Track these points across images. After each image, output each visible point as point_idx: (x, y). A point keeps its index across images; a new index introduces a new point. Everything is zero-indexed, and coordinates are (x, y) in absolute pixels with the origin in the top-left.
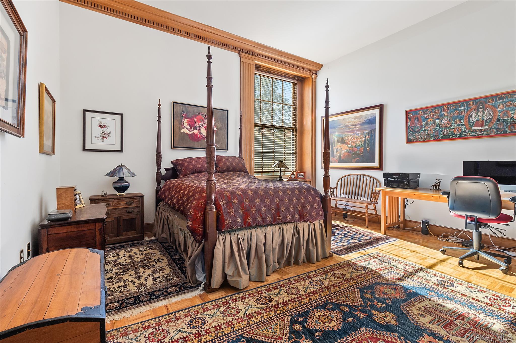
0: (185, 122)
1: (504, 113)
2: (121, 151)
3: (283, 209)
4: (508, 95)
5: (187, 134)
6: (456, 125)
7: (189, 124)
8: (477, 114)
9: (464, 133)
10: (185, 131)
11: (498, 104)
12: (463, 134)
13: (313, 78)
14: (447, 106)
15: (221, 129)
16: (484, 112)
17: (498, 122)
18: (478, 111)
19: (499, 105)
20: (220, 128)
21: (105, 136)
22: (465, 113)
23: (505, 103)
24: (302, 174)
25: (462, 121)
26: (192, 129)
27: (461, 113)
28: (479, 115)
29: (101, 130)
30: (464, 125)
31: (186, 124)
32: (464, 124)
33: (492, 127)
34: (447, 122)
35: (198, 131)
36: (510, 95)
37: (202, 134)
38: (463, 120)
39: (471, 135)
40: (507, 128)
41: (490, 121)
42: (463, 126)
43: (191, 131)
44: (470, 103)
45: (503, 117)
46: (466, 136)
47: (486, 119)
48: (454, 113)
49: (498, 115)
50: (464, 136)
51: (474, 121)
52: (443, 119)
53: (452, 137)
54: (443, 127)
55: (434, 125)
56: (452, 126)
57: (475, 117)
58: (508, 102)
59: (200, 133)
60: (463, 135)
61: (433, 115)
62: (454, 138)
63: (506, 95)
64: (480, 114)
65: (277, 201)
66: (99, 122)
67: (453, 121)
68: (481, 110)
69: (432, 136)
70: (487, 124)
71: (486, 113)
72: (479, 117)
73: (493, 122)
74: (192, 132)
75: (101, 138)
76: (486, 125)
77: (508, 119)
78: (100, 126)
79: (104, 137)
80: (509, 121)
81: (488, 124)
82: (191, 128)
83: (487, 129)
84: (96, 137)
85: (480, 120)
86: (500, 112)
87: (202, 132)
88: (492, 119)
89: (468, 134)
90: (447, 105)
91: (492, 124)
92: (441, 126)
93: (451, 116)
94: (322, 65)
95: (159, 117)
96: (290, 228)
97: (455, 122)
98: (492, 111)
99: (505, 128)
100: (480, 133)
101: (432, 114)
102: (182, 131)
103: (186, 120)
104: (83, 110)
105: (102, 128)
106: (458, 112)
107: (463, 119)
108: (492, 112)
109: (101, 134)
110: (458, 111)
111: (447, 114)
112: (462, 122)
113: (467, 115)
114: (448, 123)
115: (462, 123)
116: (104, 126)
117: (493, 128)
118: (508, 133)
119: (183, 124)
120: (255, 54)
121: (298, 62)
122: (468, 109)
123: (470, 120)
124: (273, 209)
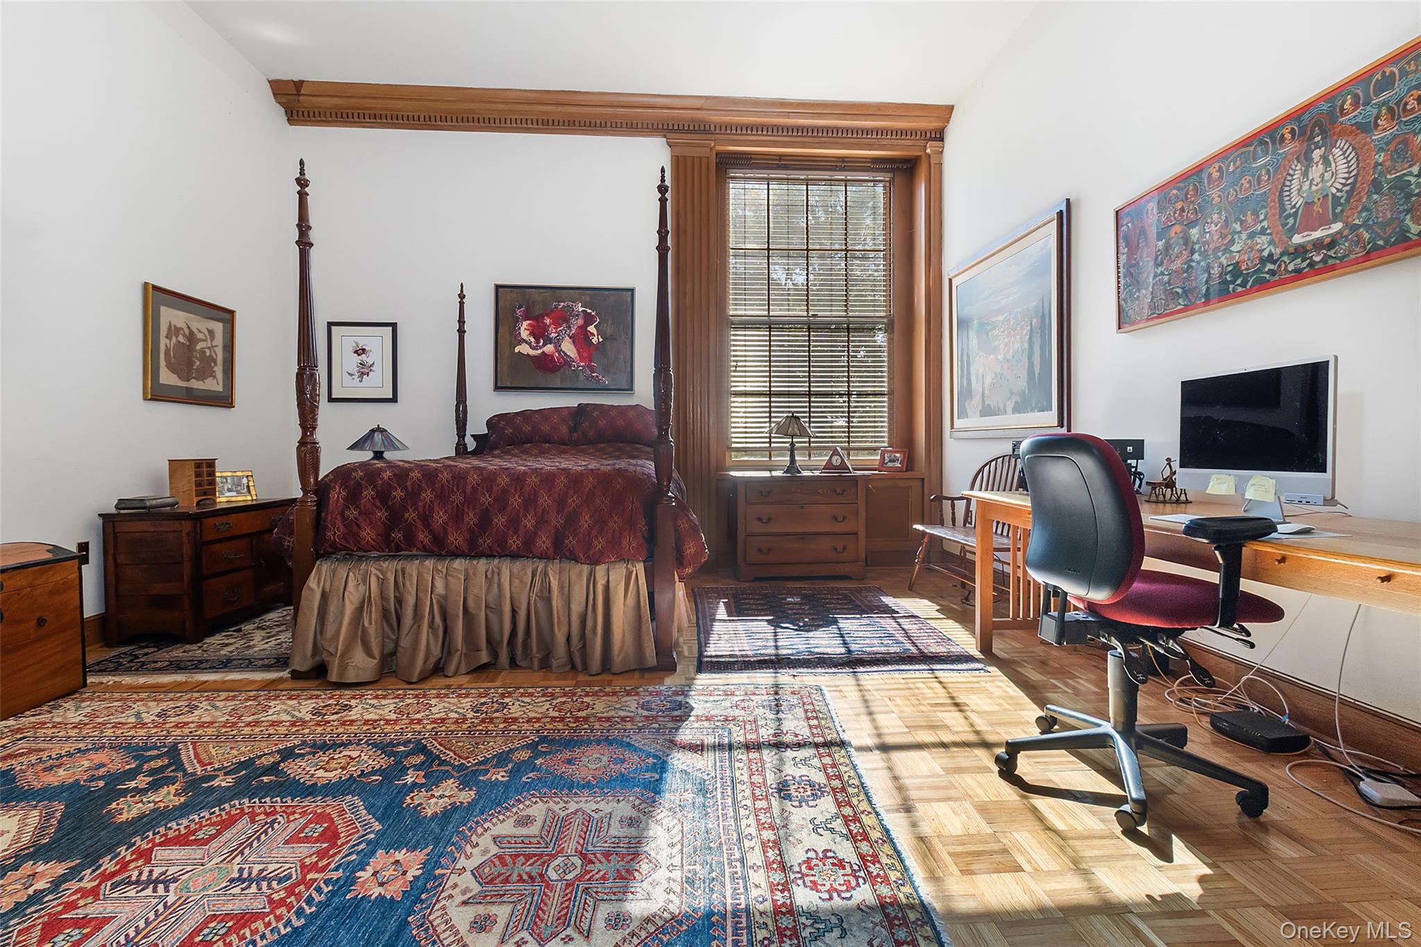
0: (522, 328)
1: (1396, 151)
2: (394, 399)
3: (500, 521)
4: (1408, 63)
5: (528, 355)
6: (1244, 236)
7: (532, 334)
8: (1305, 174)
9: (1270, 266)
10: (524, 349)
11: (1375, 111)
12: (1266, 269)
13: (929, 156)
14: (1217, 165)
15: (615, 339)
16: (1326, 162)
17: (1375, 197)
18: (1307, 159)
19: (1377, 117)
20: (612, 335)
21: (364, 371)
22: (1269, 179)
23: (1398, 104)
24: (898, 455)
25: (1262, 217)
26: (541, 344)
27: (1259, 183)
28: (1313, 180)
29: (357, 359)
30: (1268, 231)
31: (524, 334)
32: (1269, 228)
33: (1356, 222)
34: (1221, 228)
35: (555, 347)
36: (1416, 58)
37: (566, 354)
38: (1263, 211)
39: (1291, 268)
40: (1408, 217)
41: (1350, 194)
42: (1264, 238)
43: (537, 349)
44: (1283, 135)
45: (1394, 168)
46: (1276, 278)
47: (1334, 191)
48: (1238, 189)
49: (1377, 164)
50: (1267, 276)
51: (1297, 206)
52: (1209, 221)
53: (1233, 288)
54: (1210, 252)
55: (1185, 250)
56: (1232, 242)
57: (1301, 187)
58: (1408, 91)
59: (559, 351)
60: (1267, 273)
61: (1182, 210)
62: (1240, 289)
63: (1400, 65)
64: (1316, 171)
65: (487, 499)
66: (354, 344)
67: (1235, 221)
68: (1317, 154)
69: (1180, 291)
70: (1339, 209)
71: (1333, 165)
72: (1314, 188)
73: (1361, 198)
74: (540, 351)
75: (357, 375)
76: (1336, 218)
77: (1411, 174)
78: (356, 352)
79: (362, 373)
80: (1413, 179)
81: (1342, 211)
82: (538, 342)
83: (1339, 233)
84: (349, 374)
85: (1316, 200)
86: (1381, 149)
87: (564, 349)
88: (1354, 184)
89: (1280, 266)
90: (1218, 161)
91: (1357, 207)
92: (1205, 250)
93: (1230, 203)
94: (951, 109)
95: (461, 321)
96: (522, 570)
97: (1242, 222)
98: (1353, 149)
99: (1402, 216)
100: (1319, 254)
101: (1179, 206)
102: (516, 351)
103: (526, 323)
104: (328, 323)
105: (359, 355)
106: (1250, 182)
107: (1263, 207)
108: (1353, 154)
109: (358, 367)
110: (1248, 178)
111: (1219, 196)
112: (1261, 222)
113: (1276, 188)
114: (1223, 231)
115: (1263, 224)
116: (364, 350)
117: (1360, 226)
118: (1415, 238)
119: (520, 333)
120: (712, 128)
121: (855, 117)
122: (1278, 160)
123: (1284, 205)
124: (471, 518)
